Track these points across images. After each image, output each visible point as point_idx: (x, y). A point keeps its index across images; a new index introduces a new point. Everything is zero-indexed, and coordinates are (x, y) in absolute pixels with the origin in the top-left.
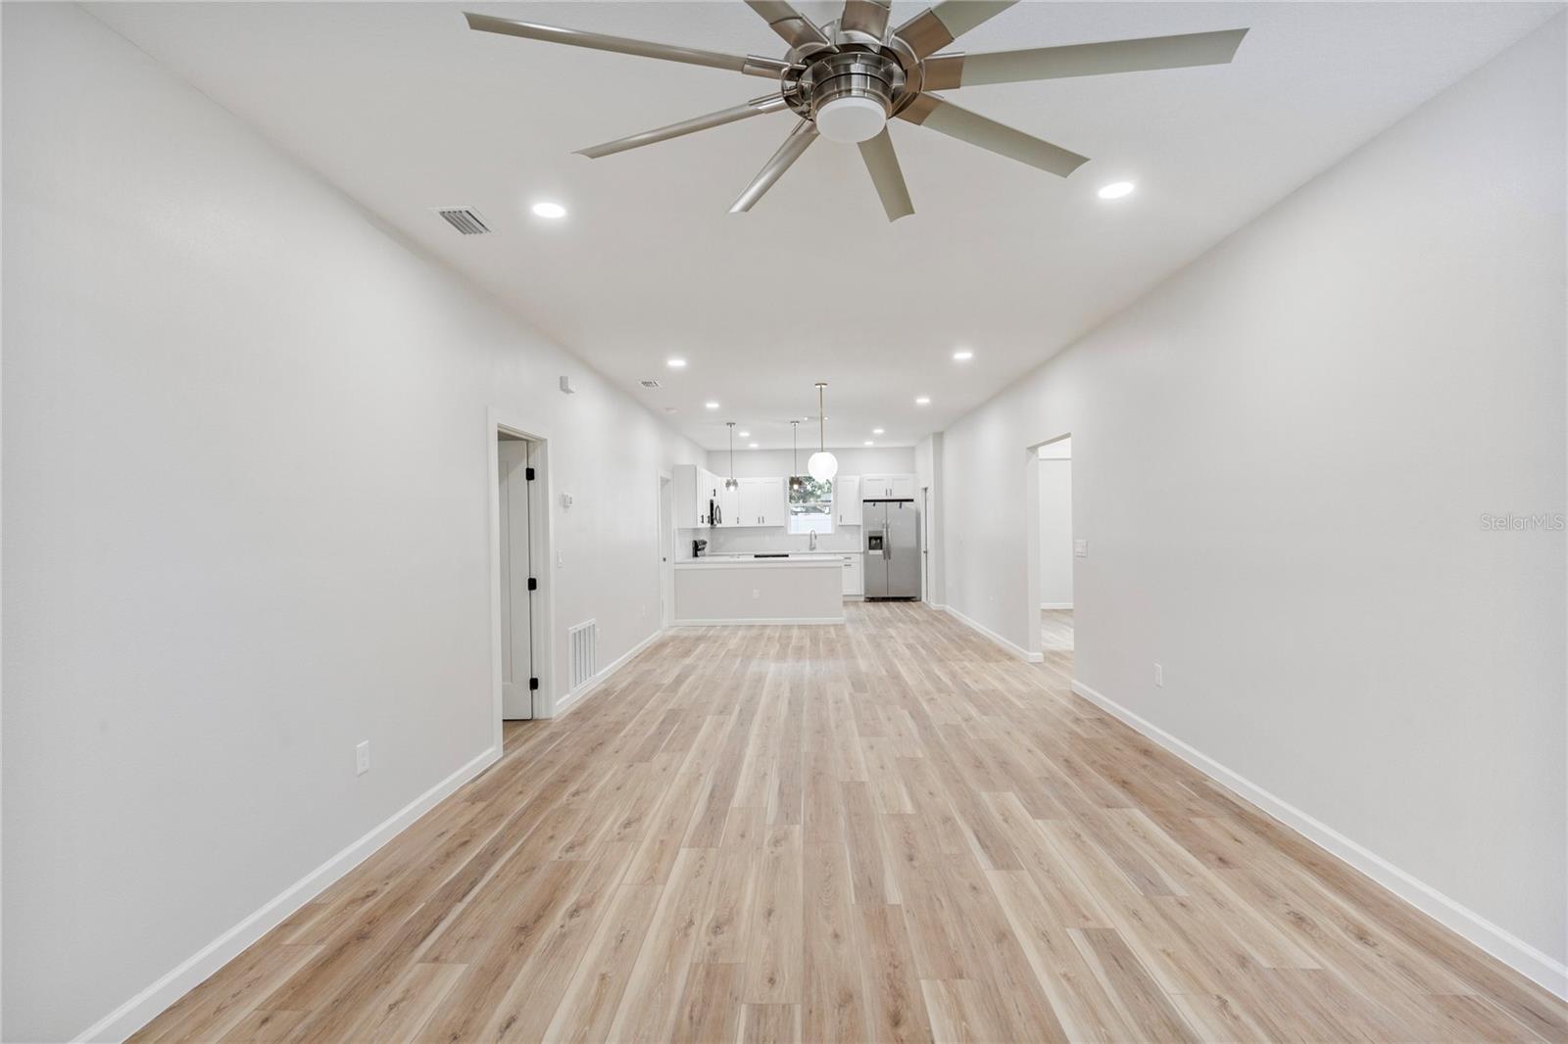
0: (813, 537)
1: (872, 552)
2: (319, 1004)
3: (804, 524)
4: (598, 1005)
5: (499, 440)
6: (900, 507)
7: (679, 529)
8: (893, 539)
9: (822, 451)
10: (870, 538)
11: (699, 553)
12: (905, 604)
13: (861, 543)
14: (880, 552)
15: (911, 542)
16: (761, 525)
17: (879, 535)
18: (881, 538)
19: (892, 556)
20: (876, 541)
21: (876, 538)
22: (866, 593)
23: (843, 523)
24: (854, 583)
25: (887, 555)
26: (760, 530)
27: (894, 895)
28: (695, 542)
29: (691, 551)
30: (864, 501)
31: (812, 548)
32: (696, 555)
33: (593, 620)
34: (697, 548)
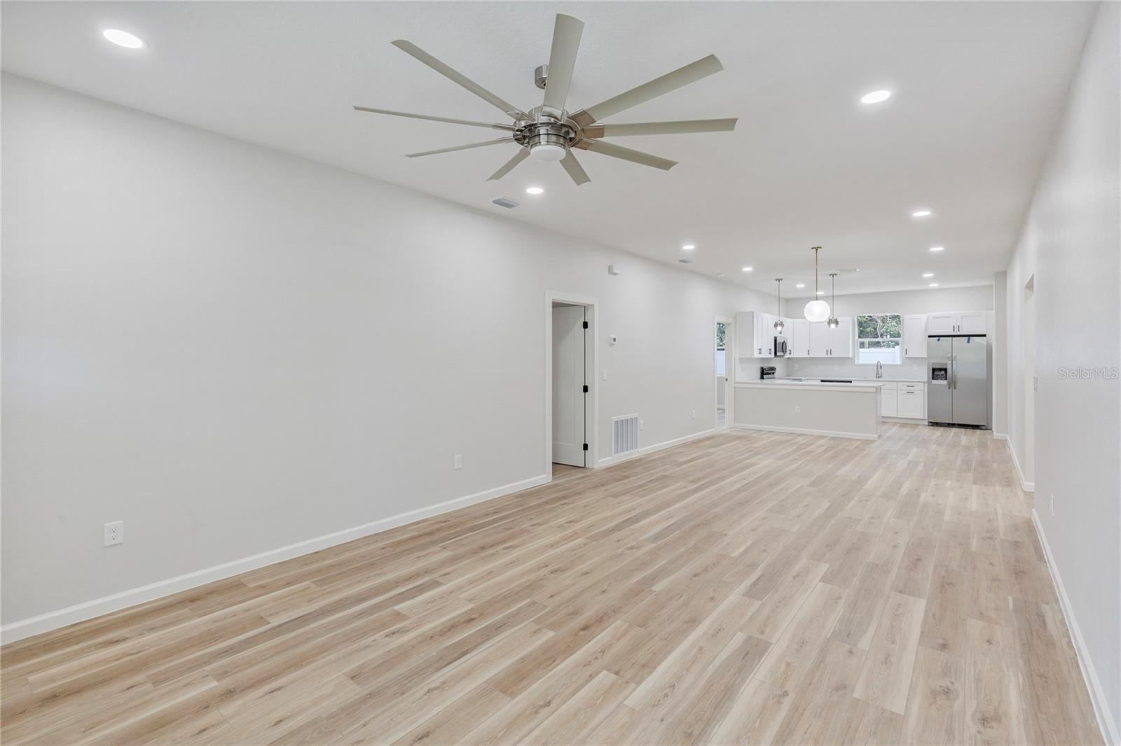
0: (879, 367)
1: (934, 382)
2: (401, 549)
3: (869, 356)
4: (479, 579)
5: (553, 307)
6: (968, 342)
7: (740, 358)
8: (958, 370)
9: (817, 299)
10: (934, 370)
11: (765, 376)
12: (972, 430)
13: (924, 373)
14: (944, 382)
15: (981, 373)
16: (829, 356)
17: (945, 367)
18: (945, 370)
19: (958, 386)
20: (938, 372)
21: (940, 370)
22: (928, 417)
23: (907, 356)
24: (917, 407)
25: (953, 384)
26: (829, 360)
27: (658, 587)
28: (762, 368)
29: (759, 374)
30: (929, 336)
31: (879, 376)
32: (762, 378)
33: (635, 415)
34: (765, 373)
